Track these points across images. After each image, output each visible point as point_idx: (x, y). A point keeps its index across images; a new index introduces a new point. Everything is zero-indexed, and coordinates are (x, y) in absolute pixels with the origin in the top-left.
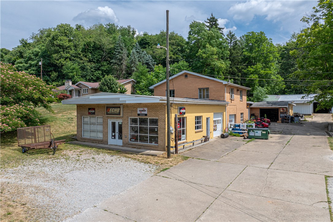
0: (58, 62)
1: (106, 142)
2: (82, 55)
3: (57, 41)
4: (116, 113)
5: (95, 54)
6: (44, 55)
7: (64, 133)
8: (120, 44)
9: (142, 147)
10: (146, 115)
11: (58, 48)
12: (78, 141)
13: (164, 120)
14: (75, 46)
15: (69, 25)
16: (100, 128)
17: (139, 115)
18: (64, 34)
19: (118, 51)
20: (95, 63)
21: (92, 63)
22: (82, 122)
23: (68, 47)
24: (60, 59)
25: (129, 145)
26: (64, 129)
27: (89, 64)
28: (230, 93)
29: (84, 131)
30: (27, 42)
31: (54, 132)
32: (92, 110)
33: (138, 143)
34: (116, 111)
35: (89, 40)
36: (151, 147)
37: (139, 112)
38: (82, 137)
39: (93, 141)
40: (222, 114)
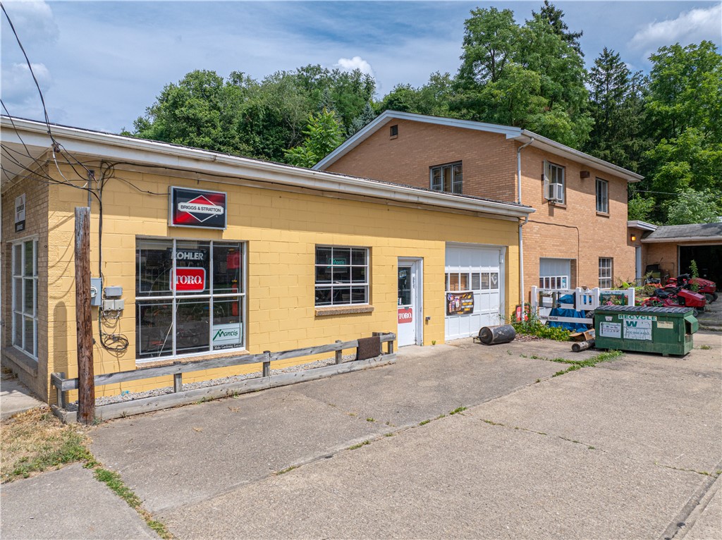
2: (237, 139)
3: (183, 109)
5: (270, 135)
11: (185, 124)
18: (199, 94)
23: (208, 122)
28: (542, 179)
35: (254, 103)
40: (504, 251)
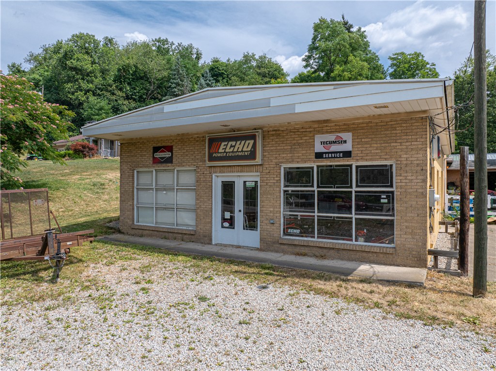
0: (73, 97)
1: (207, 239)
2: (114, 87)
3: (72, 61)
4: (240, 154)
5: (136, 86)
6: (47, 84)
7: (86, 216)
8: (178, 72)
9: (332, 252)
10: (347, 154)
11: (74, 73)
12: (123, 233)
13: (419, 168)
14: (103, 72)
15: (94, 36)
16: (187, 199)
17: (319, 156)
18: (84, 51)
19: (175, 81)
20: (136, 102)
21: (132, 100)
22: (133, 183)
23: (91, 72)
24: (77, 92)
25: (282, 247)
26: (85, 206)
27: (126, 102)
29: (138, 207)
30: (21, 69)
31: (62, 211)
32: (163, 151)
33: (316, 239)
34: (240, 150)
35: (128, 62)
36: (365, 254)
37: (319, 148)
38: (133, 223)
39: (167, 234)
